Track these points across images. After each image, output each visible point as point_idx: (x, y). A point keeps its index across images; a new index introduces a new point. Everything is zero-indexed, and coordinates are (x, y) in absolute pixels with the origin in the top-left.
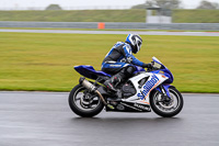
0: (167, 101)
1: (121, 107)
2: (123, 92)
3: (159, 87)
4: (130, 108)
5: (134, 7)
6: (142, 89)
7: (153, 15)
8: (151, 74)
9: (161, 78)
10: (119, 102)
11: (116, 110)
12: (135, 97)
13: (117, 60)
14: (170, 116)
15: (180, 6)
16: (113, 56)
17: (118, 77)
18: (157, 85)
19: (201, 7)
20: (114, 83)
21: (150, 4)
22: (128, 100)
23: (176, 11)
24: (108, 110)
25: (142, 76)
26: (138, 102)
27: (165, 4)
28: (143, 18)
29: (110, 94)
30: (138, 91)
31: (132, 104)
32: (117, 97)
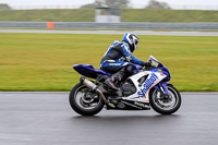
0: (166, 99)
1: (121, 105)
2: (123, 91)
3: (158, 85)
4: (130, 106)
5: (83, 7)
6: (142, 88)
7: (102, 14)
8: (149, 72)
9: (160, 76)
10: (119, 100)
11: (116, 108)
12: (136, 95)
13: (116, 58)
14: (169, 113)
15: (129, 5)
16: (112, 55)
17: (119, 76)
18: (156, 83)
19: (149, 7)
20: (115, 82)
21: (99, 4)
22: (128, 98)
23: (125, 11)
24: (109, 108)
25: (142, 74)
26: (139, 100)
27: (114, 3)
28: (92, 17)
29: (111, 93)
30: (139, 89)
31: (132, 102)
32: (117, 95)
